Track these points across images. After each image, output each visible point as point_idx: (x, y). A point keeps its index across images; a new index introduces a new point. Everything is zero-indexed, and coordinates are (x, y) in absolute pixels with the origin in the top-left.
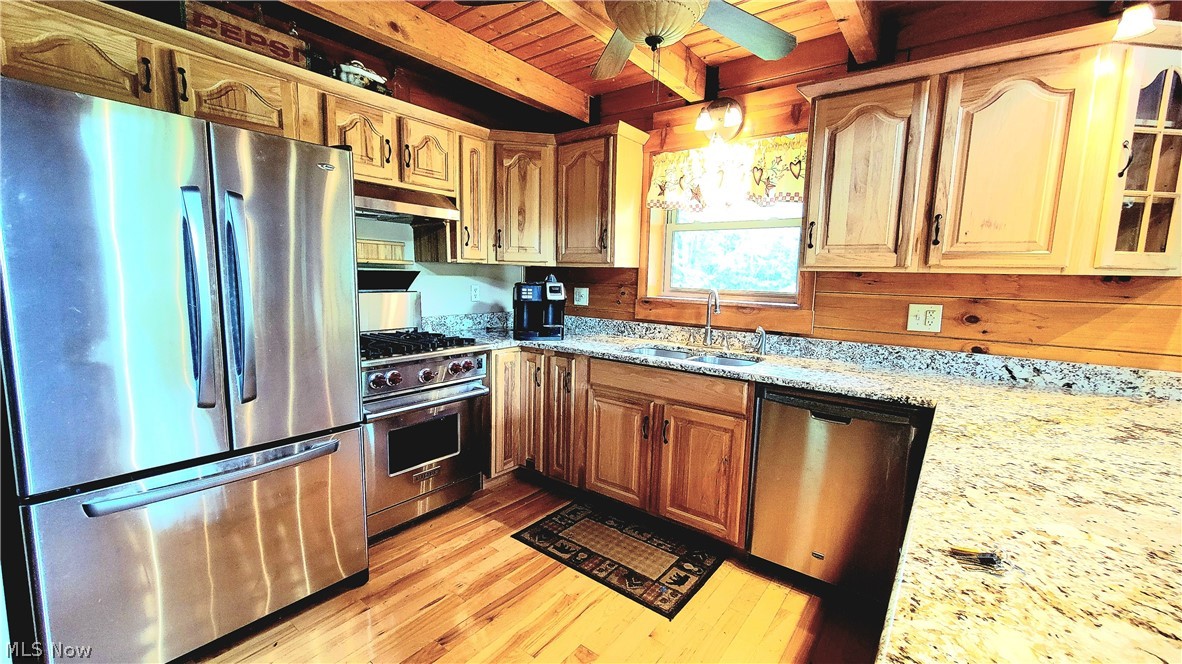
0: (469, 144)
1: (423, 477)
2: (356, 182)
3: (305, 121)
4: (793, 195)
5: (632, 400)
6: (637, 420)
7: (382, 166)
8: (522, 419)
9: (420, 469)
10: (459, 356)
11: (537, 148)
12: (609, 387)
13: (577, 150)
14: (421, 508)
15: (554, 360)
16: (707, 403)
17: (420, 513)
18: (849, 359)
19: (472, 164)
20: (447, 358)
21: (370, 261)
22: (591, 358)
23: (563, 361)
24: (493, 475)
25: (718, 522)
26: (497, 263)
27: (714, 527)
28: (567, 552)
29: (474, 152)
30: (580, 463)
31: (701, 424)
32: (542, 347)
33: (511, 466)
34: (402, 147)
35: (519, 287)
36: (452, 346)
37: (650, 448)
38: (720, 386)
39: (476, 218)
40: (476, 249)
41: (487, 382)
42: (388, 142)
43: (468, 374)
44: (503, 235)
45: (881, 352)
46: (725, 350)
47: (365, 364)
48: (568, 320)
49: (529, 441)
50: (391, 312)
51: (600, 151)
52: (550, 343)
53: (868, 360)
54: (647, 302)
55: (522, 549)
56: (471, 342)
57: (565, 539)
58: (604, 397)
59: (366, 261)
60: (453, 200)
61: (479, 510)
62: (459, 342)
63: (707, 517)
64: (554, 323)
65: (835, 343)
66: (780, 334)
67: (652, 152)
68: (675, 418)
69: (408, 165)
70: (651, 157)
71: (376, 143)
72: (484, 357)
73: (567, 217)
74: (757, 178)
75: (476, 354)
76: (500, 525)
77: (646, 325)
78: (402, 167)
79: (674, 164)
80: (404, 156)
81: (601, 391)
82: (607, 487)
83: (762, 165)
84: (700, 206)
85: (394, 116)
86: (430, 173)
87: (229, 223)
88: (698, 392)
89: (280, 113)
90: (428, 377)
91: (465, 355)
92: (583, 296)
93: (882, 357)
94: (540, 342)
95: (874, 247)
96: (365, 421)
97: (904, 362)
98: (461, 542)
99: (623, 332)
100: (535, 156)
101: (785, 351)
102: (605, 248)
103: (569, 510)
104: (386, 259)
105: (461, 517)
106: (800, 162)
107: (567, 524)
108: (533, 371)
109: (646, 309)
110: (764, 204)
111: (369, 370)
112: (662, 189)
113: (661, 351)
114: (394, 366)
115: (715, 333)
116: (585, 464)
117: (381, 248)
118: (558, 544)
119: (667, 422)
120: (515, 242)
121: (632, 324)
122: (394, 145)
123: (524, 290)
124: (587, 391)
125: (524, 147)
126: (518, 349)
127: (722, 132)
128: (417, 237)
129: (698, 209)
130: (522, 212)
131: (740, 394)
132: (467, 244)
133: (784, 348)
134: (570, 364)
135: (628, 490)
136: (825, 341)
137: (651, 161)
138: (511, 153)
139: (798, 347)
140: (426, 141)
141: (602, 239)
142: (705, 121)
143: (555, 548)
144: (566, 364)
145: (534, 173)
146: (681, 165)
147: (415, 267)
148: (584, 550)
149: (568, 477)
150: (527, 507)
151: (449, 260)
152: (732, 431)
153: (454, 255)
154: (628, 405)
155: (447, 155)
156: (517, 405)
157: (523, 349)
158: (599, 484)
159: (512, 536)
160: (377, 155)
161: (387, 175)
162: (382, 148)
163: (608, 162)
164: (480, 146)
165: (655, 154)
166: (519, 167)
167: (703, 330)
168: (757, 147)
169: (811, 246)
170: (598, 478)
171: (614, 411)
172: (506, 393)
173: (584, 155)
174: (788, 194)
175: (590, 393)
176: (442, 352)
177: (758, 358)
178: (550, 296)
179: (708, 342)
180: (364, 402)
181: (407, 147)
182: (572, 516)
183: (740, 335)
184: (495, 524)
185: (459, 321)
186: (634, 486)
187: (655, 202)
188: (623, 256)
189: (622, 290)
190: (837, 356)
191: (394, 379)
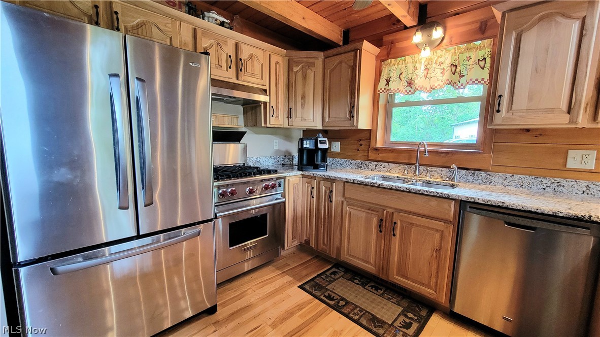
0: (275, 59)
1: (248, 249)
2: (211, 79)
3: (185, 44)
4: (480, 80)
5: (371, 208)
6: (375, 221)
7: (227, 70)
8: (302, 216)
9: (246, 245)
10: (268, 180)
11: (313, 60)
12: (357, 200)
13: (337, 60)
14: (247, 266)
15: (322, 183)
16: (425, 213)
17: (246, 270)
18: (519, 186)
19: (276, 70)
20: (262, 181)
21: (220, 126)
22: (346, 182)
23: (328, 184)
24: (286, 248)
25: (431, 288)
26: (289, 127)
27: (428, 292)
28: (332, 299)
29: (277, 63)
30: (337, 243)
31: (419, 226)
32: (315, 175)
33: (296, 243)
34: (238, 60)
35: (301, 141)
36: (264, 174)
37: (383, 238)
38: (434, 202)
39: (278, 101)
40: (278, 119)
41: (284, 195)
42: (230, 56)
43: (273, 190)
44: (293, 111)
45: (545, 181)
46: (428, 179)
47: (216, 184)
48: (329, 160)
49: (307, 230)
50: (231, 154)
51: (350, 60)
52: (320, 173)
53: (534, 187)
54: (376, 149)
55: (306, 296)
56: (276, 172)
57: (331, 291)
58: (353, 205)
59: (217, 126)
60: (265, 91)
61: (278, 269)
62: (269, 172)
63: (423, 285)
64: (322, 162)
65: (508, 175)
66: (467, 169)
67: (381, 60)
68: (400, 220)
69: (241, 70)
70: (380, 63)
71: (224, 58)
72: (282, 180)
73: (329, 99)
74: (453, 71)
75: (277, 179)
76: (291, 279)
77: (375, 163)
78: (238, 70)
79: (396, 66)
80: (239, 65)
81: (352, 203)
82: (354, 259)
83: (456, 62)
84: (412, 91)
85: (233, 42)
86: (253, 75)
87: (137, 97)
88: (418, 205)
89: (171, 39)
90: (251, 192)
91: (272, 179)
92: (336, 147)
93: (545, 185)
94: (314, 172)
95: (551, 110)
96: (216, 217)
97: (563, 189)
98: (269, 289)
99: (361, 167)
100: (311, 65)
101: (471, 180)
102: (353, 117)
103: (331, 271)
104: (228, 125)
105: (268, 273)
106: (485, 59)
107: (331, 280)
108: (310, 189)
109: (375, 154)
110: (457, 87)
111: (219, 187)
112: (388, 82)
113: (386, 178)
114: (232, 185)
115: (421, 168)
116: (341, 244)
117: (226, 118)
118: (326, 294)
119: (395, 223)
120: (299, 115)
121: (367, 162)
122: (233, 58)
123: (304, 142)
124: (343, 202)
125: (304, 60)
126: (301, 176)
127: (430, 43)
128: (245, 112)
129: (410, 93)
130: (303, 97)
131: (448, 208)
132: (272, 116)
133: (470, 178)
134: (332, 186)
135: (367, 262)
136: (501, 174)
137: (381, 65)
138: (297, 64)
139: (481, 178)
140: (251, 56)
141: (351, 112)
142: (418, 37)
143: (325, 296)
144: (330, 186)
145: (311, 75)
146: (400, 66)
147: (243, 130)
148: (343, 299)
149: (330, 251)
150: (306, 268)
151: (263, 125)
152: (443, 231)
153: (265, 123)
154: (369, 212)
155: (262, 65)
156: (299, 209)
157: (303, 176)
158: (349, 258)
159: (298, 287)
160: (224, 64)
161: (229, 76)
162: (227, 61)
163: (356, 66)
164: (280, 59)
165: (384, 61)
166: (303, 71)
167: (413, 166)
168: (453, 51)
169: (498, 111)
170: (348, 254)
171: (360, 215)
172: (294, 201)
173: (341, 62)
174: (477, 80)
175: (345, 203)
176: (259, 177)
177: (453, 185)
178: (320, 146)
179: (417, 173)
180: (215, 206)
181: (241, 59)
182: (333, 276)
183: (439, 170)
184: (288, 278)
185: (267, 160)
186: (372, 260)
187: (383, 89)
188: (363, 122)
189: (361, 142)
190: (510, 184)
191: (232, 193)
